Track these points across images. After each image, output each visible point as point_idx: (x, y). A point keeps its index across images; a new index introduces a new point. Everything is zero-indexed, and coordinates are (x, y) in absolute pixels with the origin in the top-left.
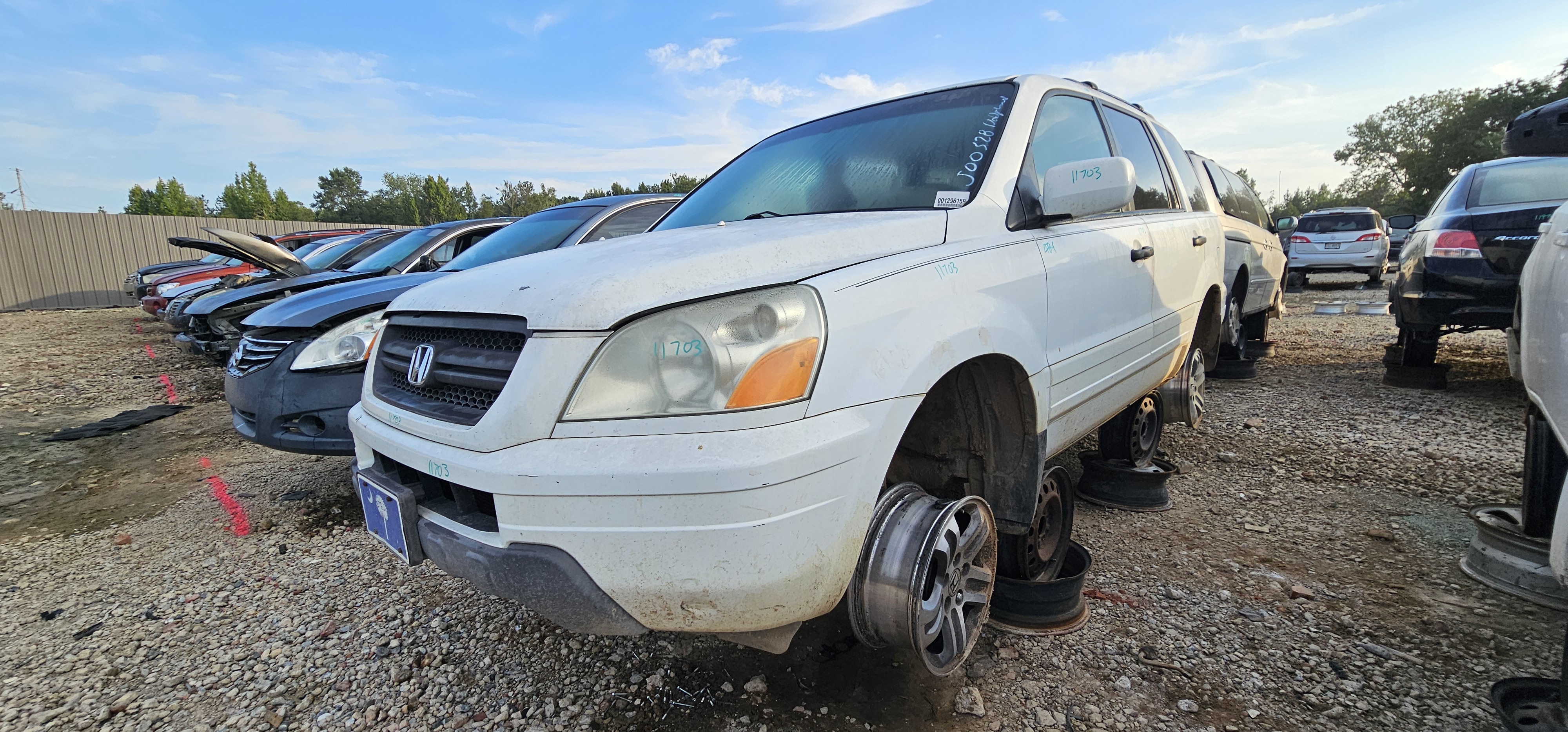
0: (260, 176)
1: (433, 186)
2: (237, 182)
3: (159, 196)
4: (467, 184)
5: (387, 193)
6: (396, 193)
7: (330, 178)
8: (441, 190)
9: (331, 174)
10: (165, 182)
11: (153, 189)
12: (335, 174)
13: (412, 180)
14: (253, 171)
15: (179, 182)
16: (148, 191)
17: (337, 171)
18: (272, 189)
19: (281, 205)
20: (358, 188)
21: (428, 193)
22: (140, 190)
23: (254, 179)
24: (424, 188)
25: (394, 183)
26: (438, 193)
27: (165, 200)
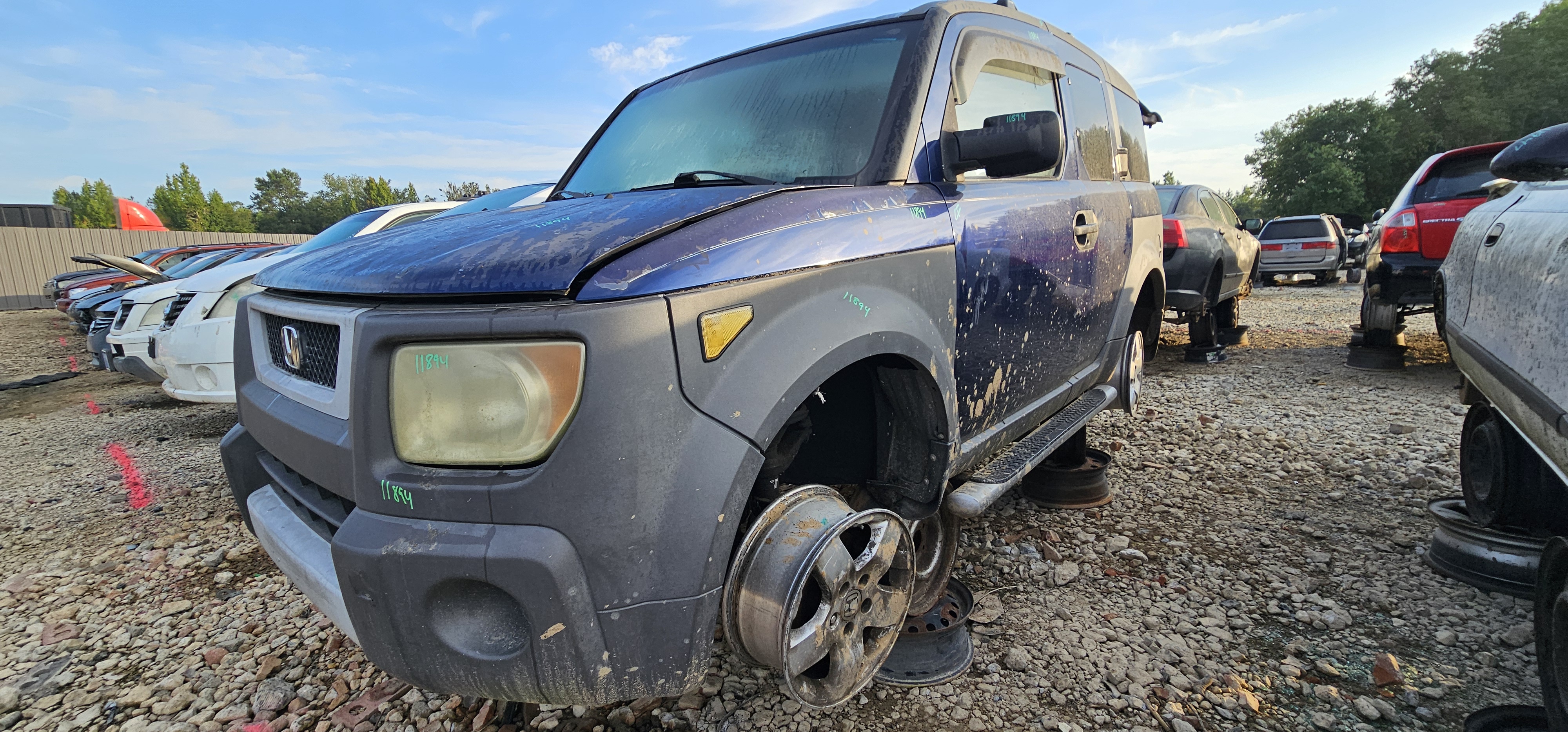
0: (193, 178)
1: (374, 187)
2: (168, 184)
3: (85, 198)
4: (411, 186)
5: (327, 194)
6: (337, 194)
7: (267, 179)
8: (382, 191)
9: (269, 175)
10: (92, 183)
11: (79, 192)
12: (273, 175)
13: (354, 181)
14: (186, 172)
15: (106, 183)
16: (73, 194)
17: (274, 172)
18: (206, 190)
19: (216, 207)
20: (297, 189)
21: (369, 194)
22: (65, 192)
23: (186, 179)
24: (365, 189)
25: (335, 184)
26: (379, 195)
27: (92, 201)
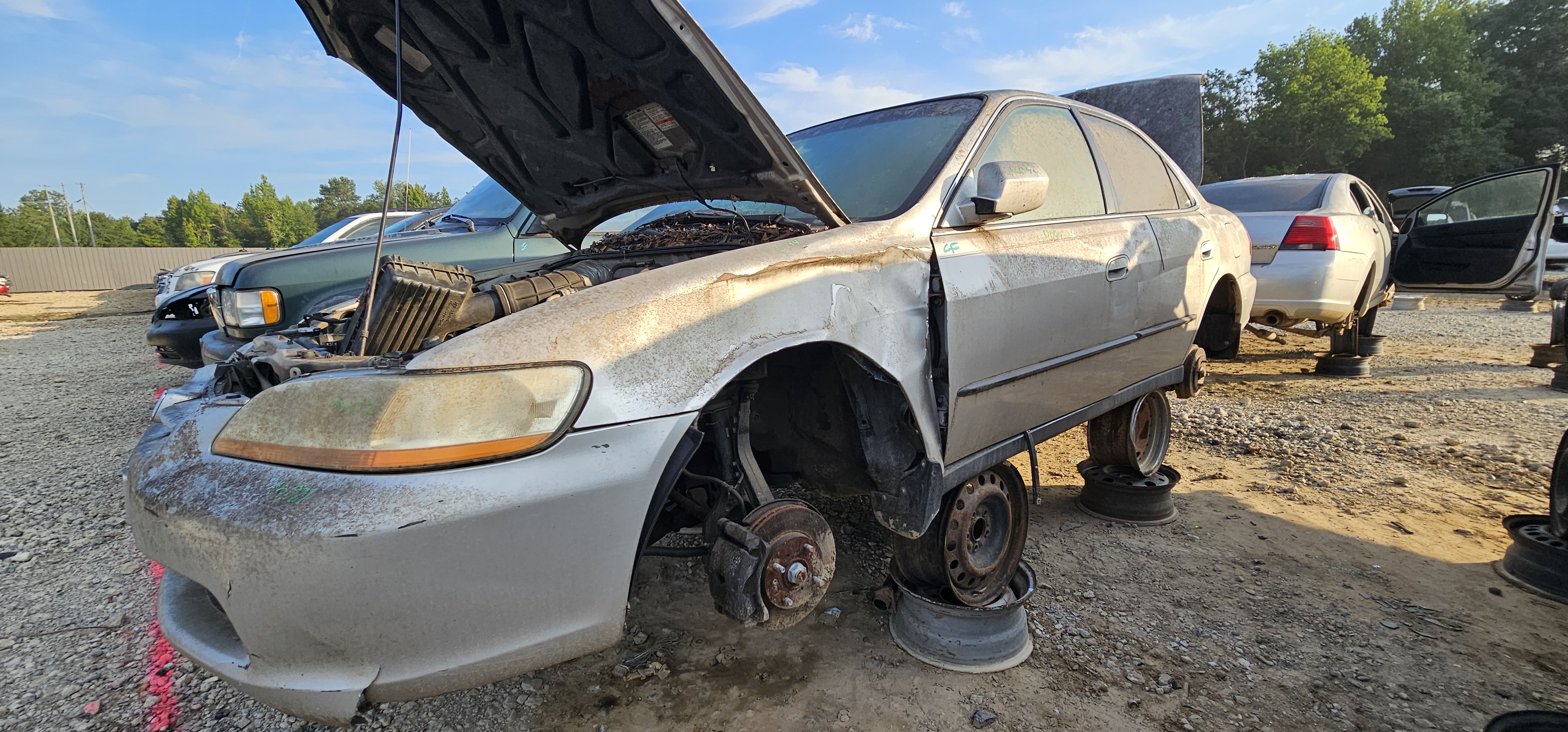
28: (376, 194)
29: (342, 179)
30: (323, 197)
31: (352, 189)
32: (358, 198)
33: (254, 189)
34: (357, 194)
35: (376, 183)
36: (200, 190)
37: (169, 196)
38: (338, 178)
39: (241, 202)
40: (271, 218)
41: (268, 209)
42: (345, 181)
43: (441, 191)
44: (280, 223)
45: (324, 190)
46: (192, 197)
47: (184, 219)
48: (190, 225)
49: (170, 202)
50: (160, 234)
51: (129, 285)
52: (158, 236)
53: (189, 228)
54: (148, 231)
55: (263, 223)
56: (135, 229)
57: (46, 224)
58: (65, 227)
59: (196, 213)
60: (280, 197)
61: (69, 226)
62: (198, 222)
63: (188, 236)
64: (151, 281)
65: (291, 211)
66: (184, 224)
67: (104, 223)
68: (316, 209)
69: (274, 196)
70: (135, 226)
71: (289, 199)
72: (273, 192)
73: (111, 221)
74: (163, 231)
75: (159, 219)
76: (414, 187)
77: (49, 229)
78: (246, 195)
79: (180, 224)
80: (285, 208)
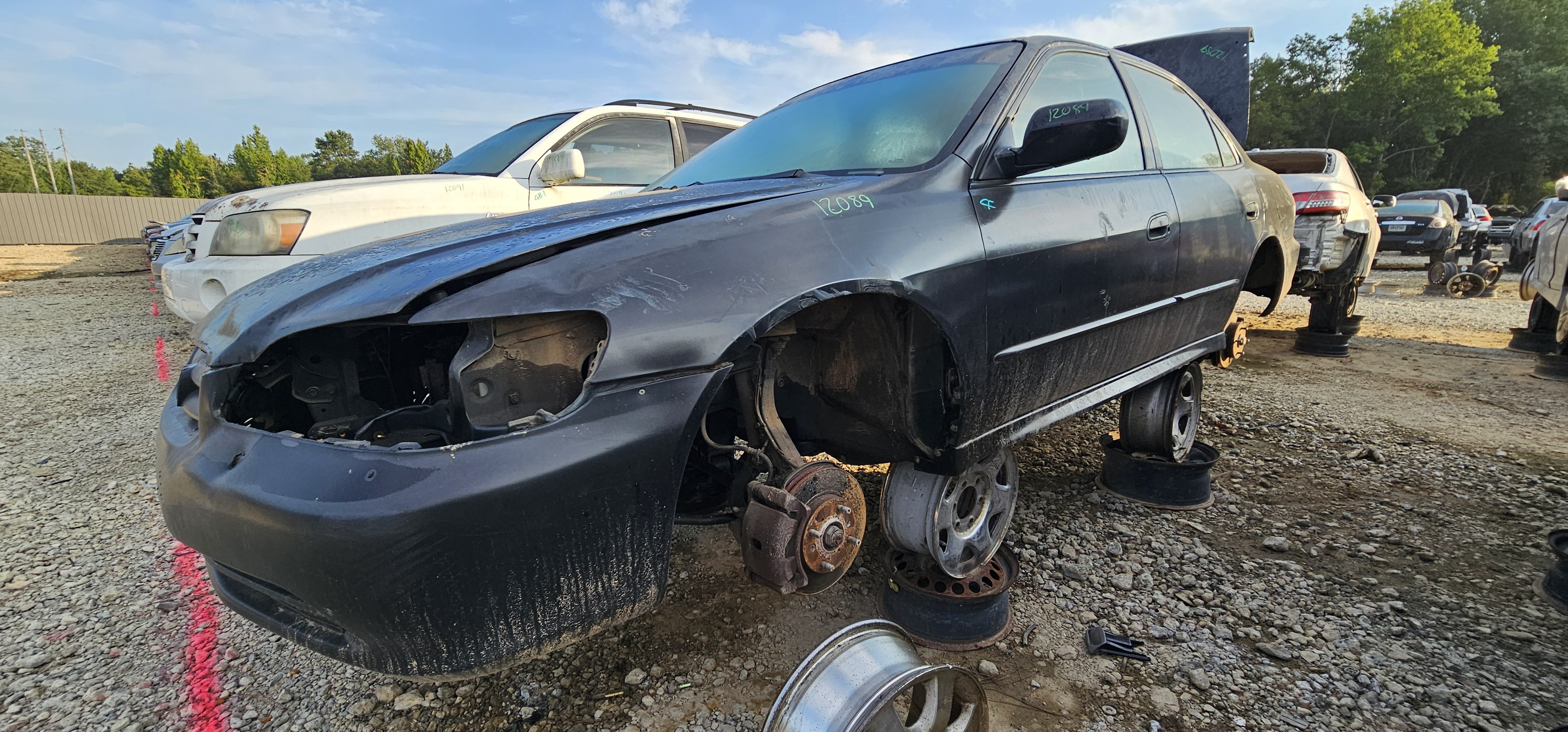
28: (375, 149)
29: (339, 132)
30: (319, 151)
31: (350, 143)
32: (357, 153)
33: (246, 140)
34: (355, 149)
35: (375, 138)
36: (188, 139)
37: (155, 146)
38: (335, 132)
39: (232, 153)
40: (265, 172)
41: (261, 161)
42: (342, 135)
43: (444, 148)
44: (274, 178)
45: (320, 144)
46: (179, 147)
47: (172, 170)
48: (178, 177)
49: (156, 152)
50: (146, 186)
51: (113, 238)
52: (144, 188)
53: (177, 180)
54: (133, 182)
55: (257, 177)
56: (119, 181)
57: (24, 172)
58: (44, 175)
59: (184, 165)
60: (274, 149)
61: (48, 175)
62: (186, 174)
63: (176, 188)
64: (137, 235)
65: (286, 165)
66: (172, 175)
67: (86, 173)
68: (311, 163)
69: (267, 148)
70: (119, 177)
71: (282, 153)
72: (266, 144)
73: (94, 171)
74: (149, 182)
75: (145, 171)
76: (416, 143)
77: (27, 177)
78: (237, 146)
79: (167, 175)
80: (279, 162)
